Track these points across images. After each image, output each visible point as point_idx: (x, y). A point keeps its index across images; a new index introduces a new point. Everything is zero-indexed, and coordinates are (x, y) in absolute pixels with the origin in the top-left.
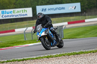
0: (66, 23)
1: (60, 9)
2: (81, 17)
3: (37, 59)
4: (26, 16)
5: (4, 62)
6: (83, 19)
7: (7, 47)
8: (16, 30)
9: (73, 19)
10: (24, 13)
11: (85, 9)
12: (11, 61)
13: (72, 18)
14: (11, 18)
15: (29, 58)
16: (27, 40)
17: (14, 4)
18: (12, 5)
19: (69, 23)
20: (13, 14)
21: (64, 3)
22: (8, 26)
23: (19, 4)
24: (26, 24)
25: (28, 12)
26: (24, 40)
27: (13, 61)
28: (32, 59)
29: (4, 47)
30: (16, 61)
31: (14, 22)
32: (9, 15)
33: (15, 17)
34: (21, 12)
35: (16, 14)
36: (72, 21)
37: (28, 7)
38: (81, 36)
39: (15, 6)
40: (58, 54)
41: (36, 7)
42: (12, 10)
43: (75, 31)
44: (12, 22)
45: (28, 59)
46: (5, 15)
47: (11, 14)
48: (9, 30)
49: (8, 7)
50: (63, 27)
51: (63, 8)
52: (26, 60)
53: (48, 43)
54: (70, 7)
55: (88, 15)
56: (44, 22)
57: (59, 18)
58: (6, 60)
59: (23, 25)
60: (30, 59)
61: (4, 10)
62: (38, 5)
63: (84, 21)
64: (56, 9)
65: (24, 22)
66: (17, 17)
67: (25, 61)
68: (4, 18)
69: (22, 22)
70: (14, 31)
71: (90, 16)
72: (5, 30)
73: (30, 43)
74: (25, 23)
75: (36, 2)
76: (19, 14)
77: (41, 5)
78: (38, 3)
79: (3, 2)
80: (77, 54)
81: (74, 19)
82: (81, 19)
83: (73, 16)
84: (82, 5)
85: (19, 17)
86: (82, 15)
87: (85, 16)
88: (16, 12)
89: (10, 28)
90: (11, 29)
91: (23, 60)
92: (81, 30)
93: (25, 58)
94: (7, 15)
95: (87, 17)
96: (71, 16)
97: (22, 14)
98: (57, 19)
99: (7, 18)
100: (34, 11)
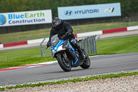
0: (100, 32)
1: (91, 11)
2: (121, 23)
3: (58, 83)
4: (43, 22)
5: (11, 88)
6: (124, 27)
7: (16, 66)
8: (29, 42)
9: (109, 27)
10: (41, 18)
11: (127, 12)
12: (22, 87)
13: (109, 25)
14: (22, 24)
15: (48, 81)
16: (44, 56)
17: (26, 4)
18: (24, 6)
19: (104, 32)
20: (25, 19)
21: (97, 3)
22: (18, 36)
23: (34, 4)
24: (43, 34)
25: (46, 16)
26: (40, 56)
27: (25, 86)
28: (52, 84)
29: (12, 66)
30: (28, 86)
31: (26, 30)
32: (19, 20)
33: (27, 23)
34: (36, 16)
35: (29, 19)
36: (108, 29)
37: (45, 9)
38: (122, 51)
39: (27, 7)
40: (89, 76)
41: (57, 9)
42: (23, 13)
43: (113, 43)
44: (23, 30)
45: (45, 84)
46: (13, 20)
47: (22, 19)
48: (18, 41)
49: (18, 8)
50: (96, 38)
51: (96, 11)
52: (42, 85)
53: (67, 62)
54: (106, 9)
55: (132, 21)
56: (61, 32)
57: (91, 25)
58: (14, 86)
59: (39, 34)
60: (48, 83)
61: (12, 13)
62: (60, 6)
63: (125, 30)
64: (86, 12)
65: (40, 30)
66: (31, 23)
67: (41, 87)
68: (13, 25)
69: (38, 31)
70: (26, 43)
71: (134, 22)
72: (14, 41)
73: (49, 61)
74: (42, 32)
75: (57, 2)
76: (33, 18)
77: (64, 6)
78: (60, 2)
79: (10, 2)
80: (116, 77)
81: (112, 27)
82: (121, 27)
83: (110, 22)
84: (123, 6)
85: (34, 23)
86: (122, 21)
87: (127, 21)
88: (29, 15)
89: (20, 38)
90: (22, 40)
91: (39, 85)
92: (121, 43)
93: (41, 82)
94: (16, 20)
95: (130, 23)
96: (107, 22)
97: (38, 18)
98: (87, 25)
99: (16, 24)
100: (55, 14)
